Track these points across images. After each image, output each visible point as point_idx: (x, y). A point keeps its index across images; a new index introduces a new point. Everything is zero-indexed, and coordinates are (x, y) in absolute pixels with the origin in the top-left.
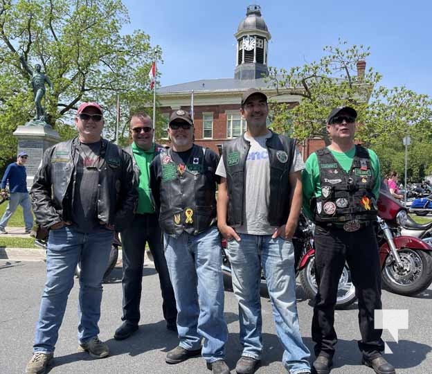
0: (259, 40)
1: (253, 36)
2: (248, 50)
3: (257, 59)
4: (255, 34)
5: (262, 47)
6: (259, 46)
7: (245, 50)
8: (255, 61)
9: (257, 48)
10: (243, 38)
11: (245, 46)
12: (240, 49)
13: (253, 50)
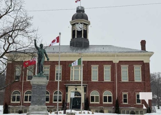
0: (85, 25)
1: (81, 23)
3: (84, 36)
4: (83, 22)
5: (86, 30)
6: (84, 29)
7: (77, 31)
8: (83, 37)
9: (84, 30)
10: (76, 24)
11: (77, 28)
12: (73, 30)
13: (82, 31)
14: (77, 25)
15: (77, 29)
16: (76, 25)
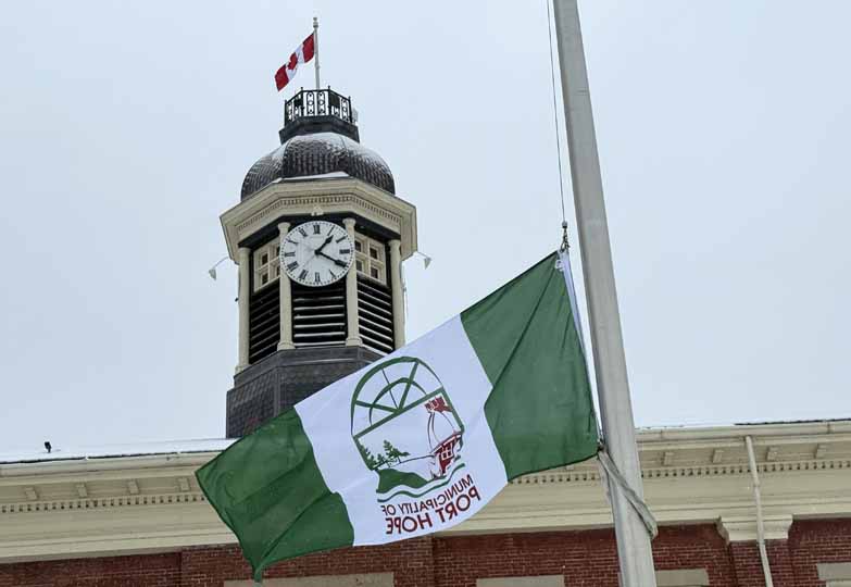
1: (336, 218)
2: (309, 281)
4: (347, 206)
5: (382, 280)
6: (368, 274)
7: (296, 288)
8: (353, 338)
9: (362, 280)
10: (283, 227)
11: (293, 266)
12: (258, 286)
13: (339, 287)
14: (296, 234)
15: (296, 275)
16: (288, 238)
